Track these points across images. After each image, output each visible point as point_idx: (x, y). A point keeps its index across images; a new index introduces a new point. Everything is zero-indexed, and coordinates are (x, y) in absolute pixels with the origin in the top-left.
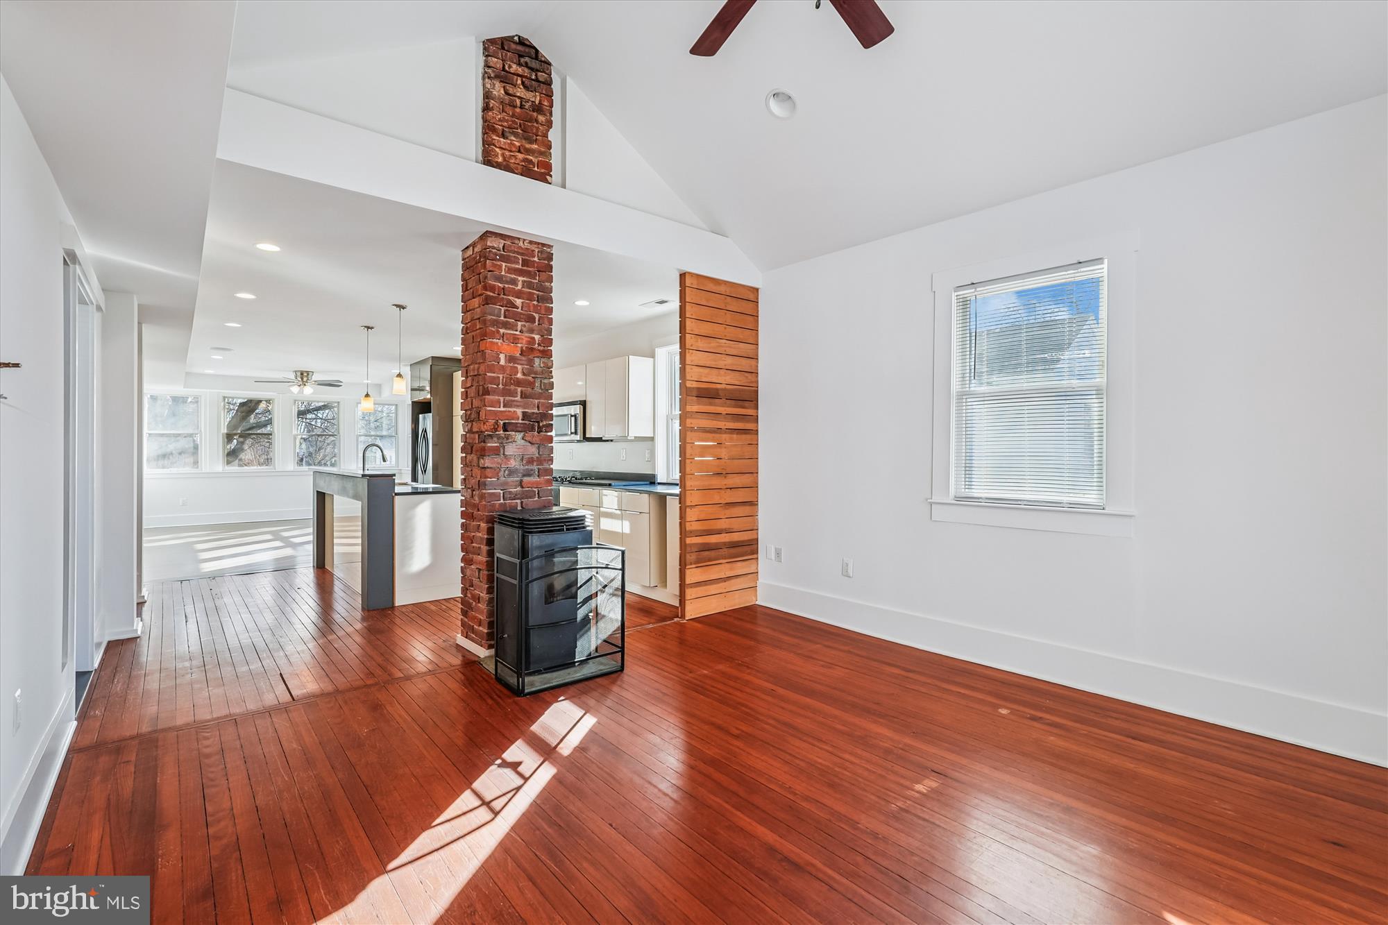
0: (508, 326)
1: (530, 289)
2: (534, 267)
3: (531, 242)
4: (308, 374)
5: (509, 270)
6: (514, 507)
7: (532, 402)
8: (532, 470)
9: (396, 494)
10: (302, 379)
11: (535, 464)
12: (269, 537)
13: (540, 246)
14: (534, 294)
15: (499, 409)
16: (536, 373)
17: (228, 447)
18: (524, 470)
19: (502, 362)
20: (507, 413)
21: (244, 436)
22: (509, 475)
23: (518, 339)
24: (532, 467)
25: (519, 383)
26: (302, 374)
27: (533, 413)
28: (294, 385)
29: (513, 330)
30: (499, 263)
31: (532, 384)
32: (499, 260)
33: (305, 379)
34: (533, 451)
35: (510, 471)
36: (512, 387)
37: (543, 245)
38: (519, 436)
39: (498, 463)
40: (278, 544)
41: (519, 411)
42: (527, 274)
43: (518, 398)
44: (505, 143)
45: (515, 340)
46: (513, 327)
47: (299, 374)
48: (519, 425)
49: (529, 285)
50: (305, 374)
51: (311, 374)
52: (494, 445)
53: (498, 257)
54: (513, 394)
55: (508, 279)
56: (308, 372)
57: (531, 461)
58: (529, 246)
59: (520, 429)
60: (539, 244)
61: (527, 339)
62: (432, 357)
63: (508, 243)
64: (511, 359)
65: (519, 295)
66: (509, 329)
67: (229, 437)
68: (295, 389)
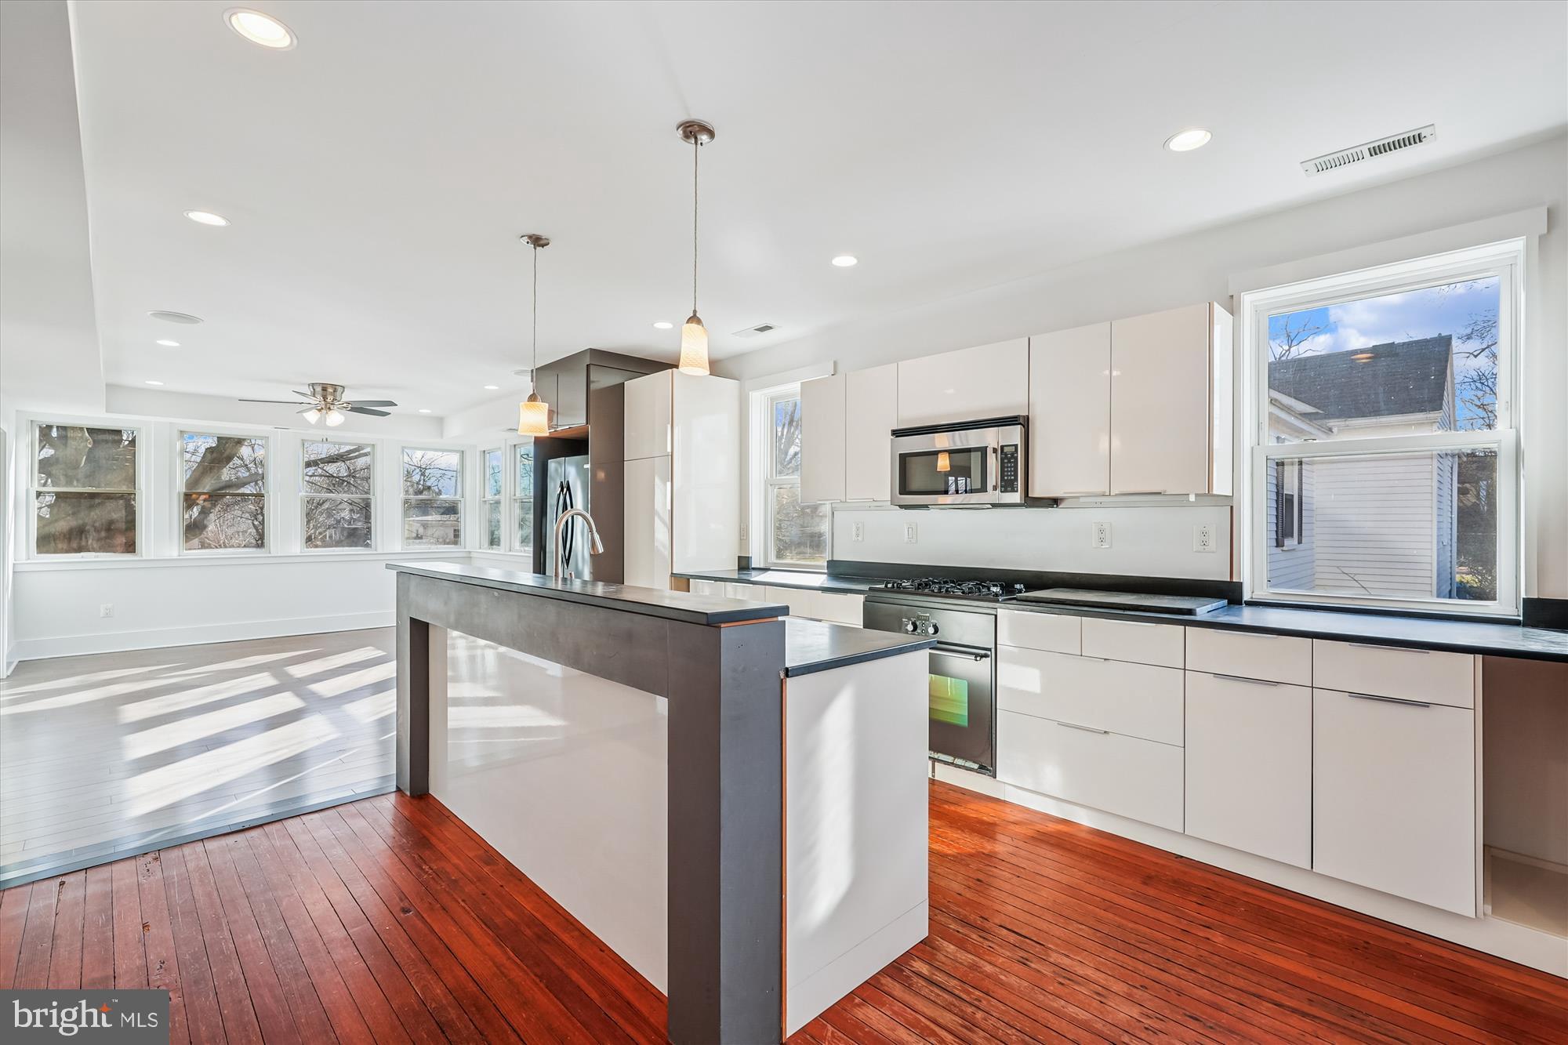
4: (335, 391)
9: (788, 673)
10: (325, 398)
12: (266, 680)
17: (187, 516)
21: (214, 497)
26: (324, 389)
28: (311, 409)
33: (330, 399)
40: (287, 702)
47: (319, 389)
50: (330, 390)
51: (340, 389)
56: (334, 387)
62: (594, 352)
67: (189, 500)
68: (312, 416)
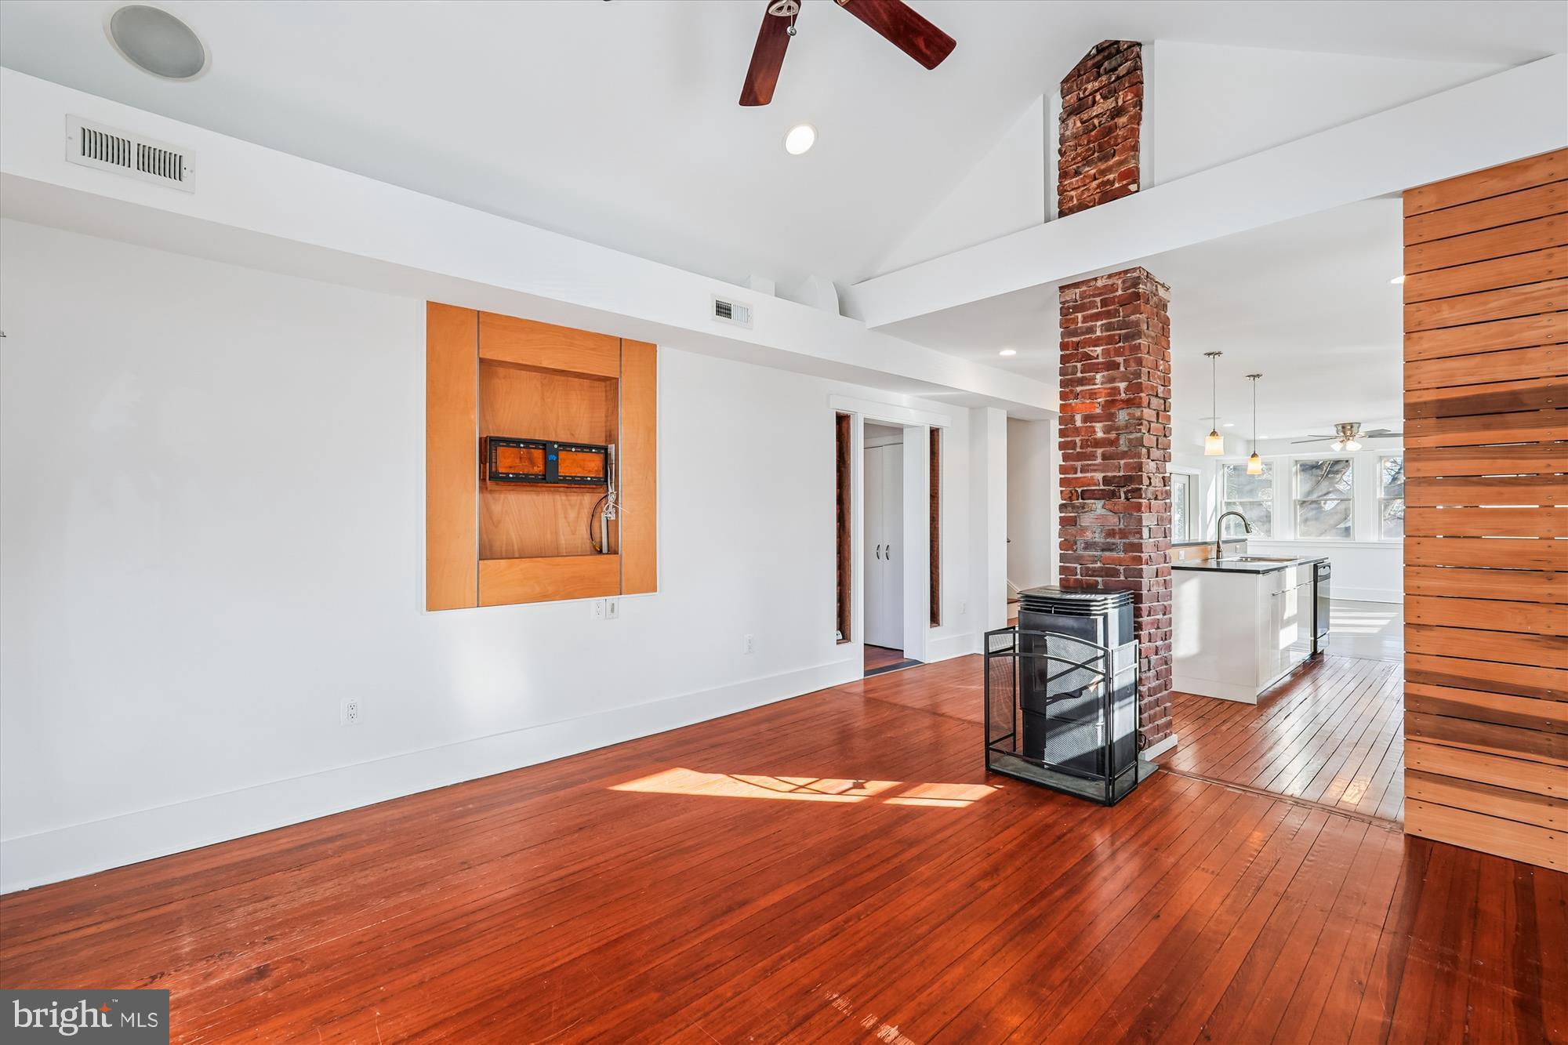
0: (1084, 382)
1: (1110, 331)
2: (1114, 303)
3: (1110, 276)
4: (1352, 427)
5: (1085, 319)
6: (1092, 584)
7: (1113, 464)
8: (1113, 544)
10: (1345, 433)
11: (1117, 537)
13: (1122, 275)
14: (1114, 335)
15: (1075, 476)
16: (1117, 429)
18: (1103, 544)
19: (1079, 423)
20: (1082, 479)
22: (1085, 548)
23: (1095, 393)
24: (1113, 541)
25: (1097, 443)
26: (1343, 428)
27: (1115, 476)
29: (1089, 385)
30: (1073, 316)
31: (1113, 443)
32: (1072, 313)
33: (1348, 433)
34: (1113, 521)
35: (1086, 543)
36: (1090, 449)
37: (1126, 272)
38: (1099, 504)
39: (1072, 535)
41: (1099, 476)
42: (1108, 314)
43: (1099, 460)
44: (1077, 181)
45: (1092, 395)
46: (1091, 381)
47: (1340, 428)
48: (1096, 492)
49: (1108, 327)
50: (1349, 427)
52: (1071, 515)
53: (1071, 310)
54: (1093, 456)
55: (1084, 330)
57: (1111, 533)
58: (1110, 282)
59: (1098, 496)
60: (1120, 273)
61: (1106, 391)
63: (1084, 288)
64: (1088, 418)
65: (1096, 342)
66: (1086, 385)
